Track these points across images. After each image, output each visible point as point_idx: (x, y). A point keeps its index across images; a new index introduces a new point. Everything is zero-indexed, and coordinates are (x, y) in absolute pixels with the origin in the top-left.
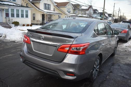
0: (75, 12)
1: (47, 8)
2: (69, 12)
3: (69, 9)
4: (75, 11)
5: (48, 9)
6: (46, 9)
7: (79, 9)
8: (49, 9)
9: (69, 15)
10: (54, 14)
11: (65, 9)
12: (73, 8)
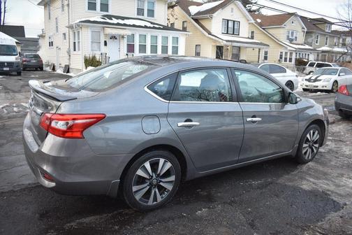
0: (310, 40)
1: (230, 31)
2: (291, 41)
3: (292, 33)
4: (312, 36)
5: (233, 34)
6: (227, 33)
7: (324, 31)
8: (235, 32)
9: (289, 48)
10: (246, 45)
11: (281, 33)
12: (306, 30)
